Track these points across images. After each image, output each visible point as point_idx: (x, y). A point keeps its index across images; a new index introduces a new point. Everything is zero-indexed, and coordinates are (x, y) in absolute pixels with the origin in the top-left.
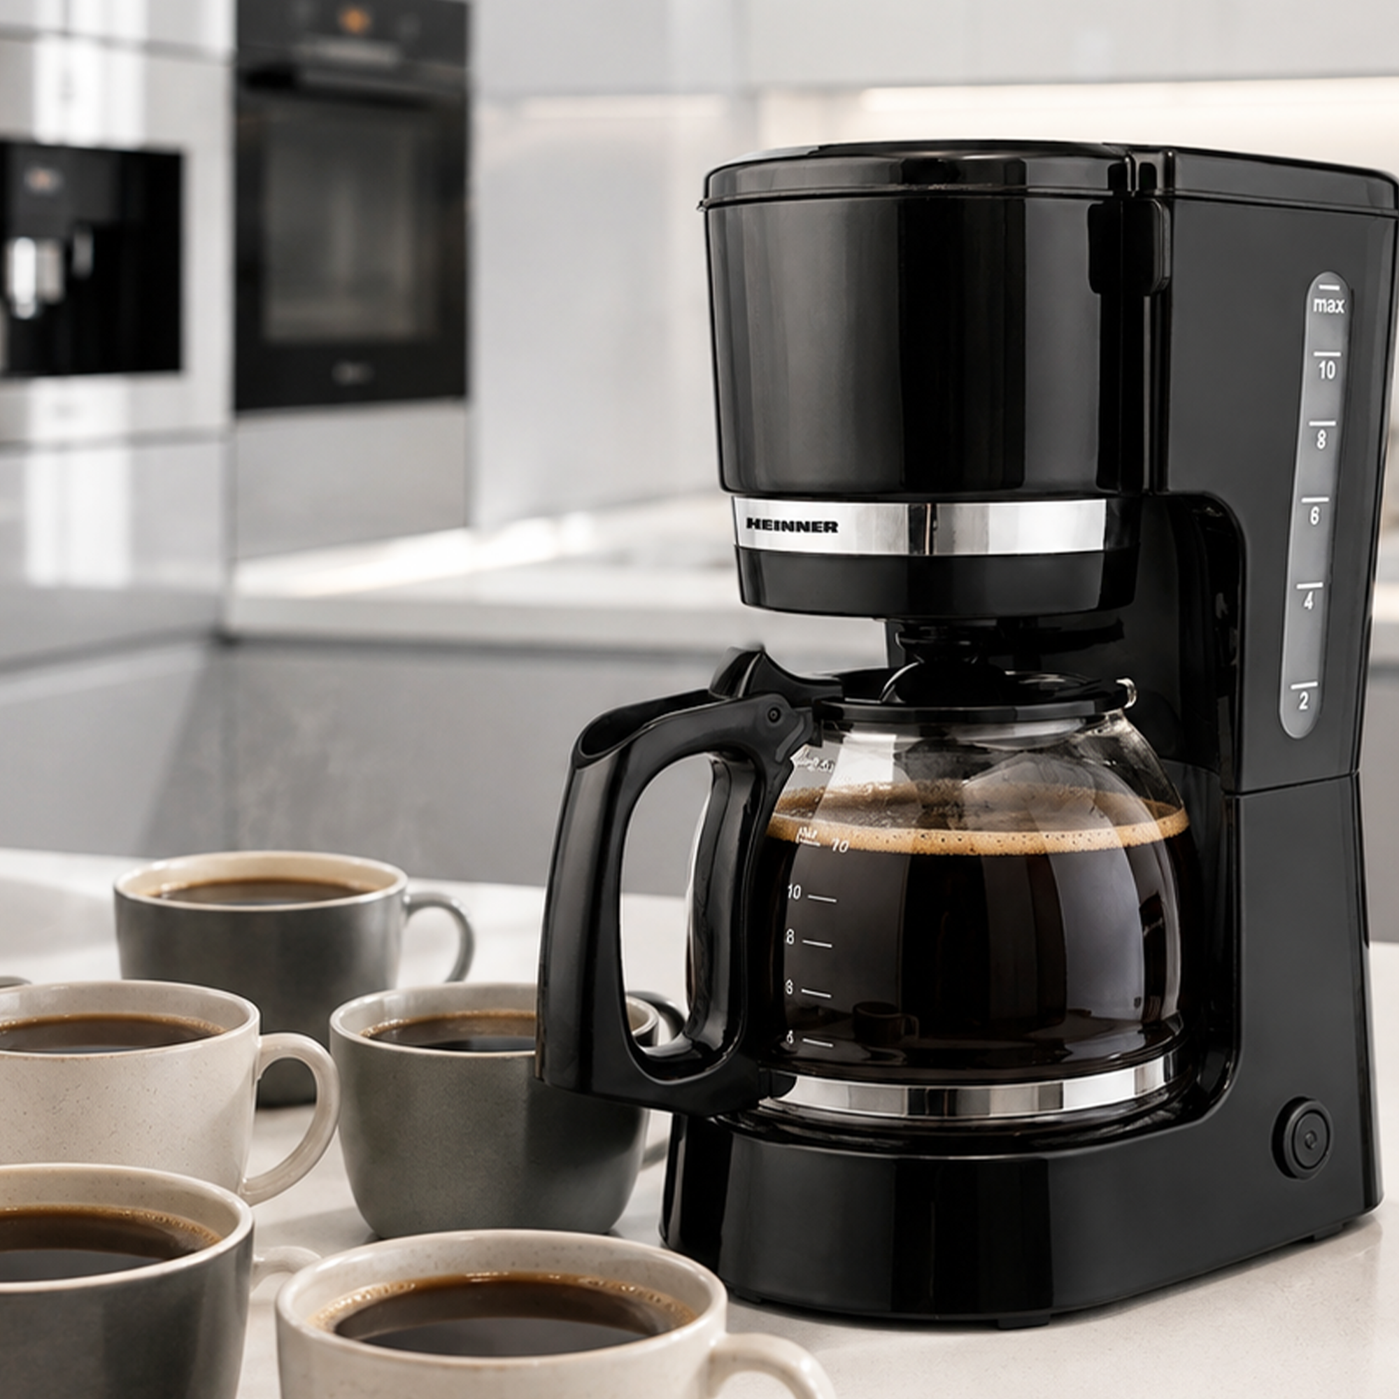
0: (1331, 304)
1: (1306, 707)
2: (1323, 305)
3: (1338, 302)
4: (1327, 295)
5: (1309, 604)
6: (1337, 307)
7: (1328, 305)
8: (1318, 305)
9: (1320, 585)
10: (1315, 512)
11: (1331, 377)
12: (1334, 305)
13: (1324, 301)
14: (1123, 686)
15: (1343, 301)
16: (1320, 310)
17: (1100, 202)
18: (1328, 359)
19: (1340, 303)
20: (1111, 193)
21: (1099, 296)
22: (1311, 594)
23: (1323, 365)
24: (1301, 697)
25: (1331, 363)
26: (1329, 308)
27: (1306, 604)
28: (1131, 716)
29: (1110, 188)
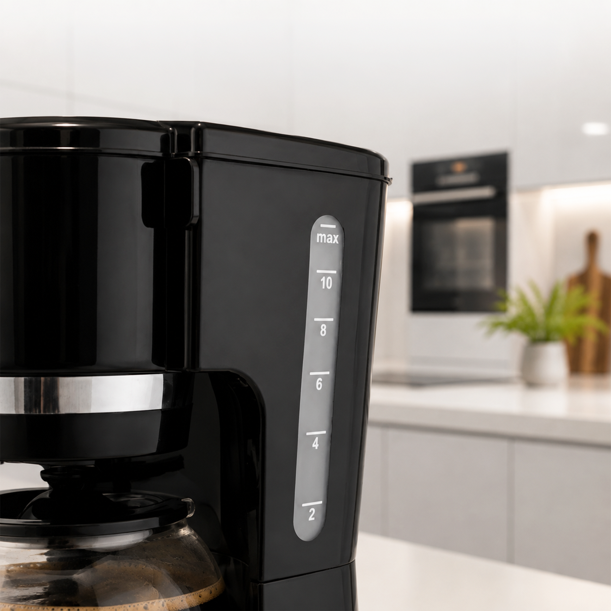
0: (330, 237)
1: (313, 519)
2: (323, 237)
3: (334, 236)
4: (327, 231)
5: (316, 445)
6: (333, 239)
7: (327, 238)
8: (320, 237)
9: (324, 432)
10: (320, 381)
11: (329, 288)
12: (331, 239)
13: (324, 235)
14: (186, 503)
15: (337, 236)
16: (321, 241)
17: (151, 161)
18: (326, 275)
19: (336, 237)
20: (160, 155)
21: (151, 230)
22: (317, 438)
23: (323, 279)
24: (310, 511)
25: (329, 278)
26: (328, 239)
27: (314, 446)
28: (191, 524)
29: (161, 152)
